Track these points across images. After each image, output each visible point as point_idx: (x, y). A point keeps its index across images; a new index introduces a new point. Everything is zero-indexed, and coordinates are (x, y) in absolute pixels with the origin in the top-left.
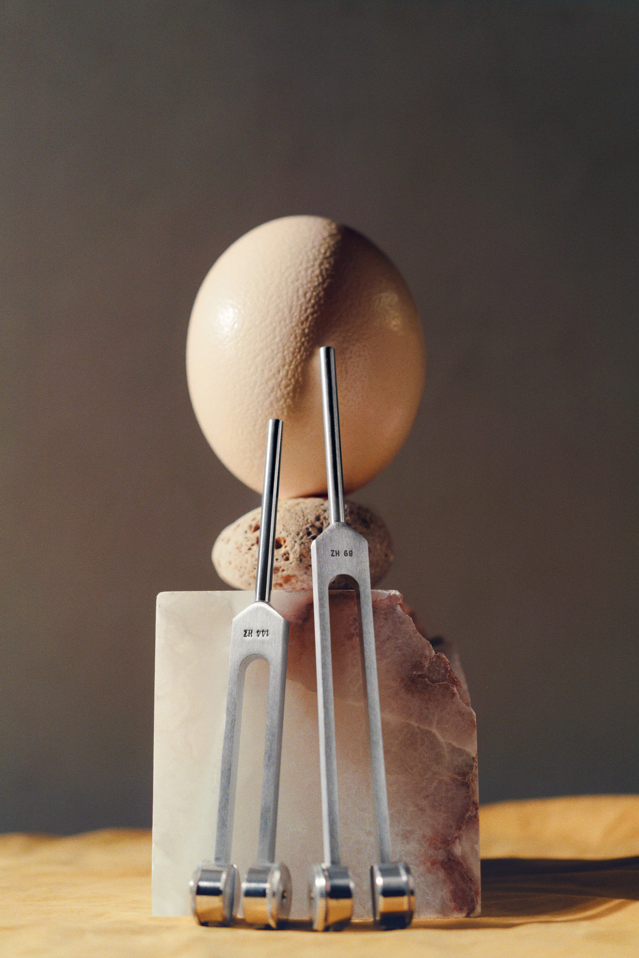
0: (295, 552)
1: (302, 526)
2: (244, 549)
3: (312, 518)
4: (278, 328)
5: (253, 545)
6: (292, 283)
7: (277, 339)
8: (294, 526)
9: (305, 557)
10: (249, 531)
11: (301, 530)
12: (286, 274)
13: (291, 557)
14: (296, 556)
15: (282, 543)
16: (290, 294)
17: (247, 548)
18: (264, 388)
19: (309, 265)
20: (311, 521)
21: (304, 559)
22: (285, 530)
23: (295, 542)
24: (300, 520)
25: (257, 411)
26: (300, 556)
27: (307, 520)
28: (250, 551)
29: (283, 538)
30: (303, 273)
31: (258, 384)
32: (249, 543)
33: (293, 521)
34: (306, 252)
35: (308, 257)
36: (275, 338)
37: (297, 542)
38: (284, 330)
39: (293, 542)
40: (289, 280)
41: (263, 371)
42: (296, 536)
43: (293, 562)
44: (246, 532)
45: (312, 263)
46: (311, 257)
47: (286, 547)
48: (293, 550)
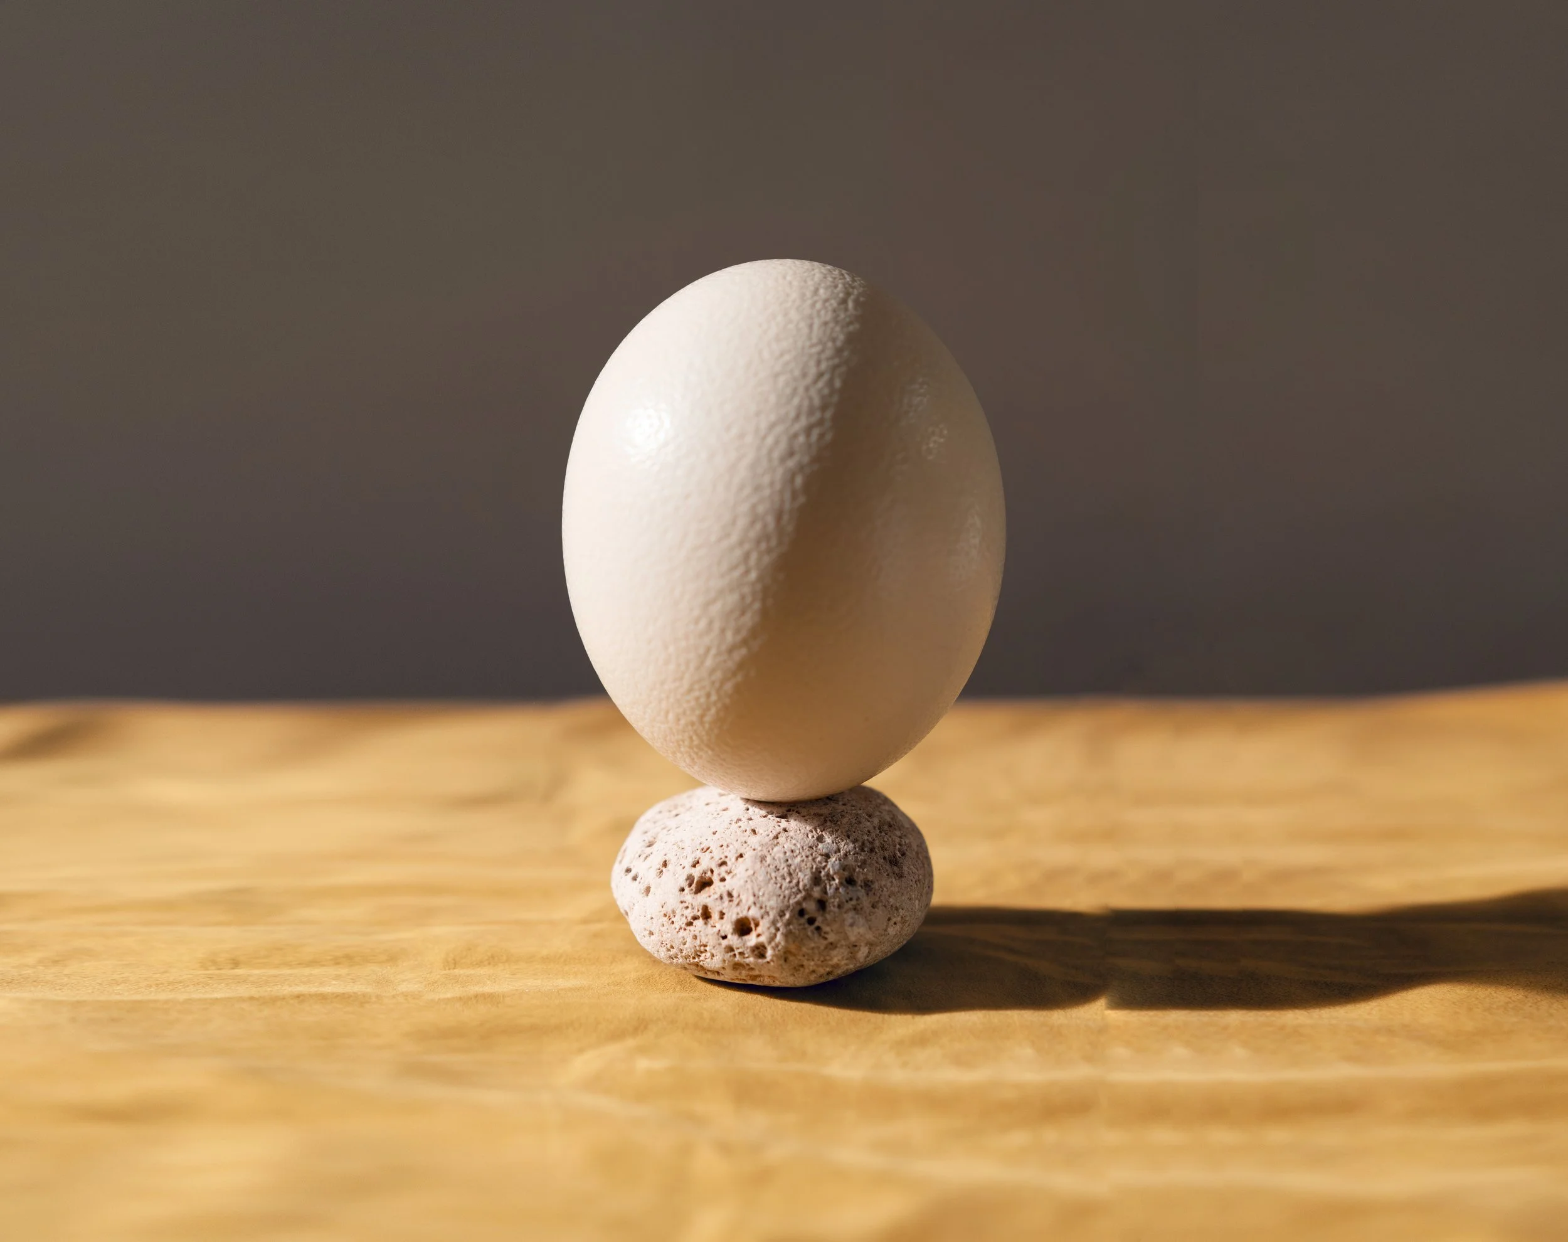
0: (777, 946)
1: (789, 898)
2: (680, 921)
3: (804, 878)
4: (754, 557)
5: (695, 918)
6: (783, 460)
7: (753, 575)
8: (775, 898)
9: (795, 955)
10: (687, 890)
11: (788, 907)
12: (770, 440)
13: (769, 953)
14: (777, 952)
15: (753, 926)
16: (778, 486)
17: (684, 921)
18: (725, 661)
19: (813, 419)
20: (805, 885)
21: (791, 958)
22: (758, 905)
23: (778, 929)
24: (785, 884)
25: (708, 695)
26: (785, 953)
27: (798, 883)
28: (692, 928)
29: (754, 919)
30: (801, 439)
31: (713, 652)
32: (689, 913)
33: (771, 887)
34: (807, 389)
35: (811, 399)
36: (747, 572)
37: (781, 929)
38: (767, 559)
39: (773, 930)
40: (776, 455)
41: (723, 631)
42: (778, 918)
43: (772, 960)
44: (683, 890)
45: (818, 415)
46: (817, 402)
47: (759, 935)
48: (773, 944)
